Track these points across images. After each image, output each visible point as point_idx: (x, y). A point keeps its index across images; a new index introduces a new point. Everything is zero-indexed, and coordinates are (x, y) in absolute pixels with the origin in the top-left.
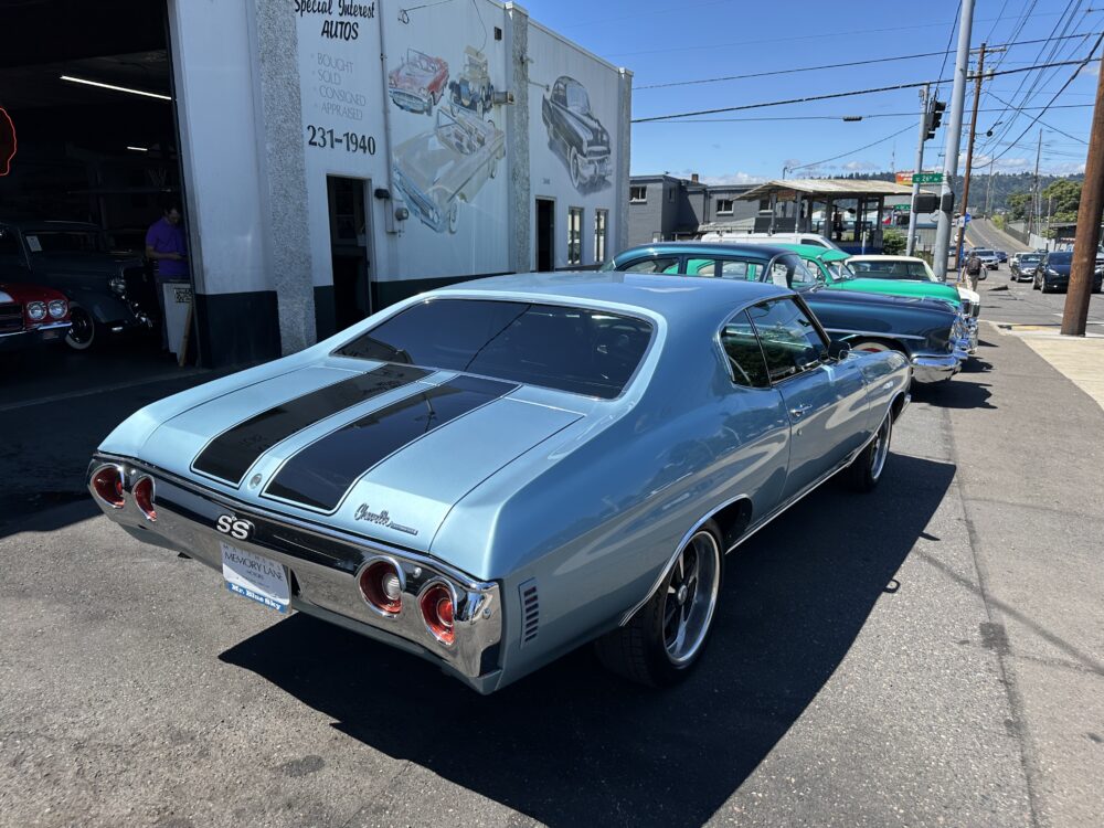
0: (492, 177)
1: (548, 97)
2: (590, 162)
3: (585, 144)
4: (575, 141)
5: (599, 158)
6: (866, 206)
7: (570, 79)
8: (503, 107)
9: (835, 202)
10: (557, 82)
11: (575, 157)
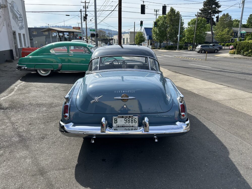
0: (4, 26)
1: (10, 6)
2: (20, 22)
3: (19, 18)
4: (17, 17)
5: (21, 21)
6: (70, 34)
7: (14, 2)
8: (3, 8)
9: (64, 33)
10: (11, 2)
11: (17, 21)
